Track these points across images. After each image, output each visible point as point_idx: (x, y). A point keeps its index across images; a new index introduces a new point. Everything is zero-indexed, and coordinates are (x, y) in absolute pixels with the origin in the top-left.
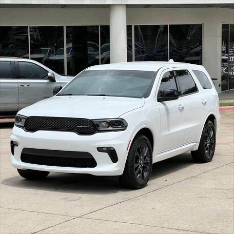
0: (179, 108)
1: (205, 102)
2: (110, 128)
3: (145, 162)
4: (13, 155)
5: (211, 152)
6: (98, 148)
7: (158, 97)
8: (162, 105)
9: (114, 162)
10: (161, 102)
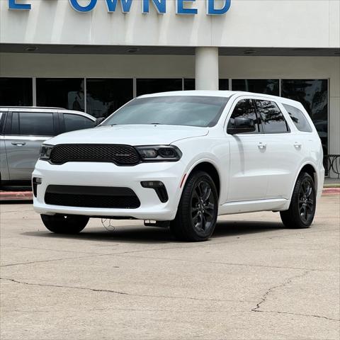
0: (259, 147)
1: (299, 146)
2: (159, 158)
3: (208, 207)
4: (36, 196)
5: (309, 216)
6: (142, 183)
7: (228, 127)
8: (234, 138)
9: (163, 202)
10: (232, 134)
